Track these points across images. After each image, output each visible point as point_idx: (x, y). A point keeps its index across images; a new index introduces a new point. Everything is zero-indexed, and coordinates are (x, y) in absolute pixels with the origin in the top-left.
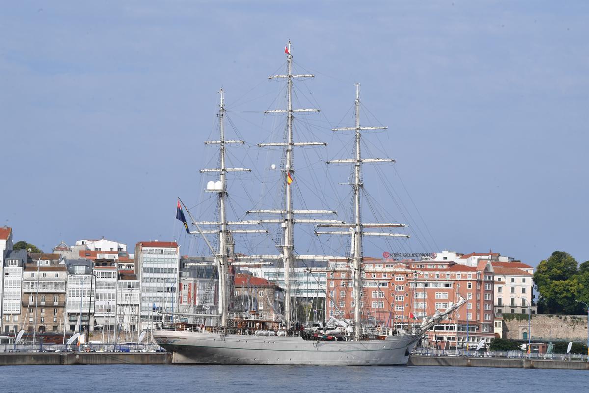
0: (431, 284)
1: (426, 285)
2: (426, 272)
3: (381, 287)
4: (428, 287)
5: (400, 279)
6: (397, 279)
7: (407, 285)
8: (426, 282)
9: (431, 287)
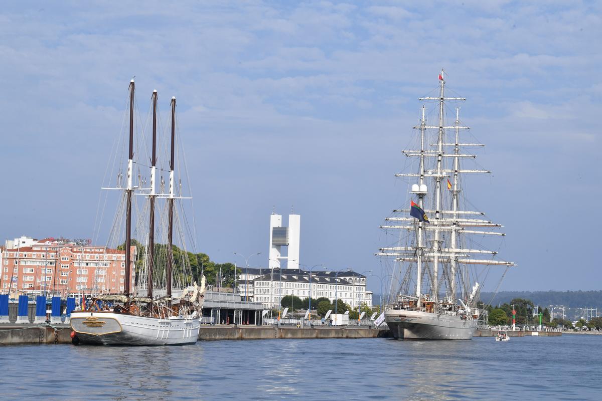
0: (92, 264)
1: (87, 264)
2: (88, 254)
3: (49, 265)
4: (89, 266)
5: (65, 259)
6: (63, 259)
7: (71, 264)
8: (88, 262)
9: (92, 265)
